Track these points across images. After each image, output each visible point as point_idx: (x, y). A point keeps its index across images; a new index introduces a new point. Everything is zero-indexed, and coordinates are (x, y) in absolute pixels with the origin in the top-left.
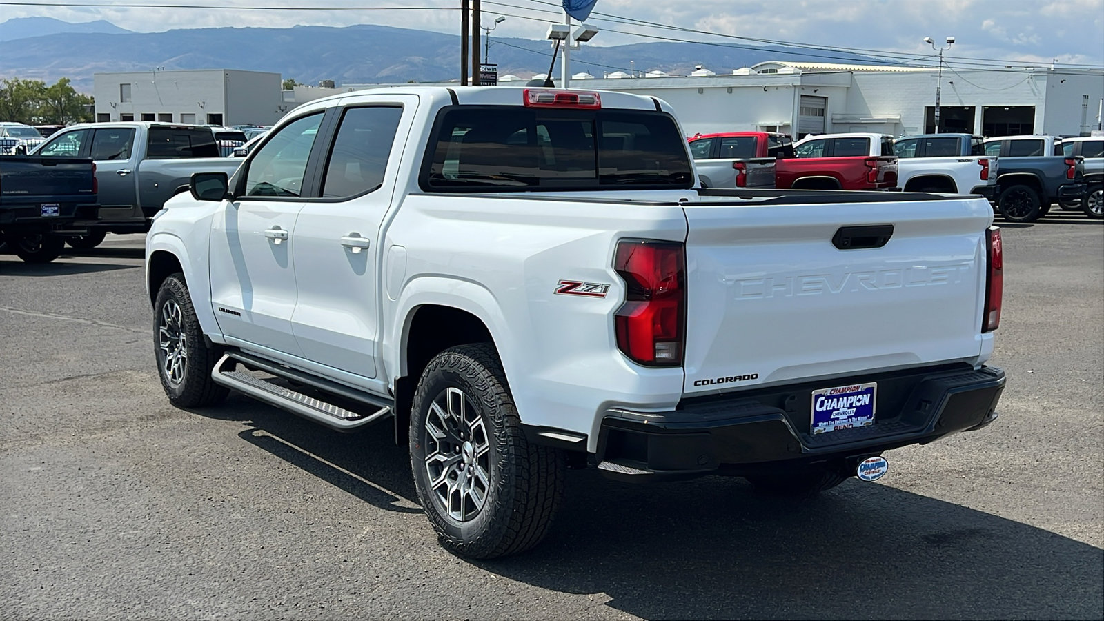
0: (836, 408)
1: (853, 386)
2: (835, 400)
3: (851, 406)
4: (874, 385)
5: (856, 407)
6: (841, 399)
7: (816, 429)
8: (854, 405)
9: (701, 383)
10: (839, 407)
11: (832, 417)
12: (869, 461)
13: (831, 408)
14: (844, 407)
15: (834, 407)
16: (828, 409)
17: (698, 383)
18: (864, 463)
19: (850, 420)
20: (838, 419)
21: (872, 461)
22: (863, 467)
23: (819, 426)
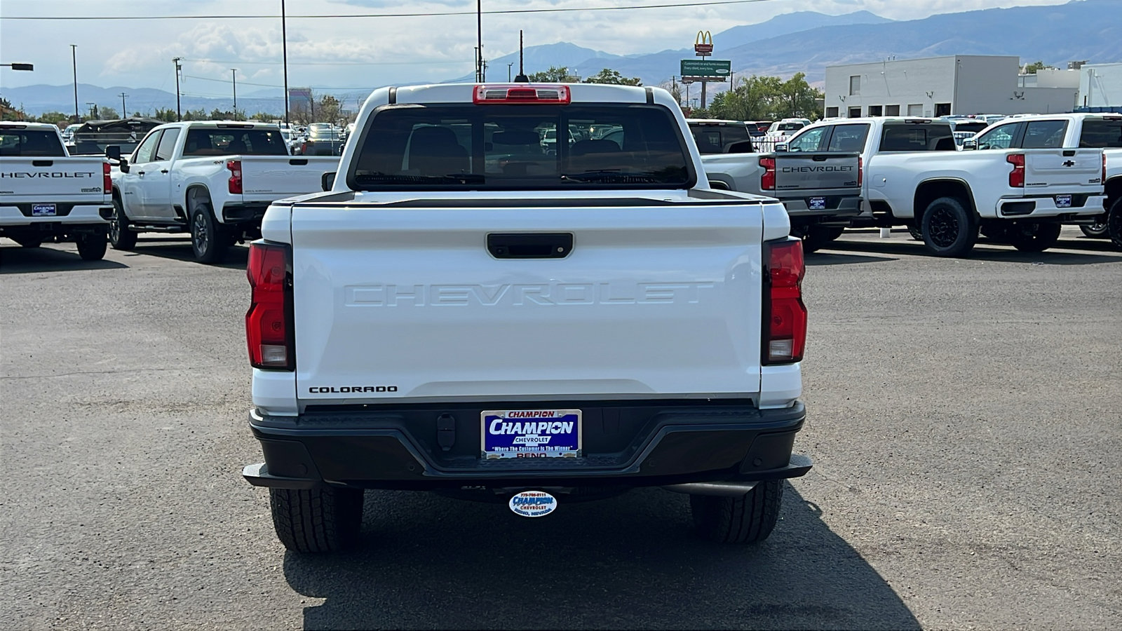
0: (520, 433)
1: (543, 411)
2: (518, 424)
3: (543, 433)
4: (578, 412)
5: (551, 434)
6: (527, 424)
7: (489, 454)
8: (548, 432)
9: (318, 390)
10: (524, 432)
11: (515, 442)
12: (527, 495)
13: (513, 433)
14: (532, 433)
15: (516, 432)
16: (508, 433)
17: (314, 390)
18: (519, 495)
19: (542, 448)
20: (523, 445)
21: (533, 495)
22: (517, 500)
23: (494, 450)
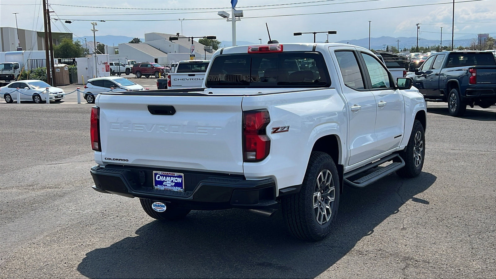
0: (165, 180)
1: (171, 173)
2: (165, 177)
3: (172, 181)
4: (182, 174)
5: (175, 182)
6: (167, 177)
7: (156, 187)
8: (174, 181)
10: (166, 181)
11: (164, 184)
12: (157, 203)
13: (163, 180)
14: (169, 181)
15: (164, 180)
16: (162, 180)
17: (106, 159)
18: (155, 203)
19: (172, 187)
20: (166, 185)
21: (159, 204)
22: (154, 205)
23: (157, 186)
